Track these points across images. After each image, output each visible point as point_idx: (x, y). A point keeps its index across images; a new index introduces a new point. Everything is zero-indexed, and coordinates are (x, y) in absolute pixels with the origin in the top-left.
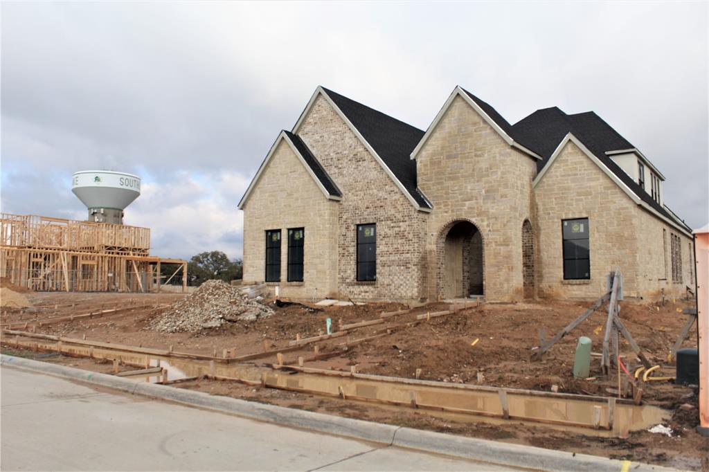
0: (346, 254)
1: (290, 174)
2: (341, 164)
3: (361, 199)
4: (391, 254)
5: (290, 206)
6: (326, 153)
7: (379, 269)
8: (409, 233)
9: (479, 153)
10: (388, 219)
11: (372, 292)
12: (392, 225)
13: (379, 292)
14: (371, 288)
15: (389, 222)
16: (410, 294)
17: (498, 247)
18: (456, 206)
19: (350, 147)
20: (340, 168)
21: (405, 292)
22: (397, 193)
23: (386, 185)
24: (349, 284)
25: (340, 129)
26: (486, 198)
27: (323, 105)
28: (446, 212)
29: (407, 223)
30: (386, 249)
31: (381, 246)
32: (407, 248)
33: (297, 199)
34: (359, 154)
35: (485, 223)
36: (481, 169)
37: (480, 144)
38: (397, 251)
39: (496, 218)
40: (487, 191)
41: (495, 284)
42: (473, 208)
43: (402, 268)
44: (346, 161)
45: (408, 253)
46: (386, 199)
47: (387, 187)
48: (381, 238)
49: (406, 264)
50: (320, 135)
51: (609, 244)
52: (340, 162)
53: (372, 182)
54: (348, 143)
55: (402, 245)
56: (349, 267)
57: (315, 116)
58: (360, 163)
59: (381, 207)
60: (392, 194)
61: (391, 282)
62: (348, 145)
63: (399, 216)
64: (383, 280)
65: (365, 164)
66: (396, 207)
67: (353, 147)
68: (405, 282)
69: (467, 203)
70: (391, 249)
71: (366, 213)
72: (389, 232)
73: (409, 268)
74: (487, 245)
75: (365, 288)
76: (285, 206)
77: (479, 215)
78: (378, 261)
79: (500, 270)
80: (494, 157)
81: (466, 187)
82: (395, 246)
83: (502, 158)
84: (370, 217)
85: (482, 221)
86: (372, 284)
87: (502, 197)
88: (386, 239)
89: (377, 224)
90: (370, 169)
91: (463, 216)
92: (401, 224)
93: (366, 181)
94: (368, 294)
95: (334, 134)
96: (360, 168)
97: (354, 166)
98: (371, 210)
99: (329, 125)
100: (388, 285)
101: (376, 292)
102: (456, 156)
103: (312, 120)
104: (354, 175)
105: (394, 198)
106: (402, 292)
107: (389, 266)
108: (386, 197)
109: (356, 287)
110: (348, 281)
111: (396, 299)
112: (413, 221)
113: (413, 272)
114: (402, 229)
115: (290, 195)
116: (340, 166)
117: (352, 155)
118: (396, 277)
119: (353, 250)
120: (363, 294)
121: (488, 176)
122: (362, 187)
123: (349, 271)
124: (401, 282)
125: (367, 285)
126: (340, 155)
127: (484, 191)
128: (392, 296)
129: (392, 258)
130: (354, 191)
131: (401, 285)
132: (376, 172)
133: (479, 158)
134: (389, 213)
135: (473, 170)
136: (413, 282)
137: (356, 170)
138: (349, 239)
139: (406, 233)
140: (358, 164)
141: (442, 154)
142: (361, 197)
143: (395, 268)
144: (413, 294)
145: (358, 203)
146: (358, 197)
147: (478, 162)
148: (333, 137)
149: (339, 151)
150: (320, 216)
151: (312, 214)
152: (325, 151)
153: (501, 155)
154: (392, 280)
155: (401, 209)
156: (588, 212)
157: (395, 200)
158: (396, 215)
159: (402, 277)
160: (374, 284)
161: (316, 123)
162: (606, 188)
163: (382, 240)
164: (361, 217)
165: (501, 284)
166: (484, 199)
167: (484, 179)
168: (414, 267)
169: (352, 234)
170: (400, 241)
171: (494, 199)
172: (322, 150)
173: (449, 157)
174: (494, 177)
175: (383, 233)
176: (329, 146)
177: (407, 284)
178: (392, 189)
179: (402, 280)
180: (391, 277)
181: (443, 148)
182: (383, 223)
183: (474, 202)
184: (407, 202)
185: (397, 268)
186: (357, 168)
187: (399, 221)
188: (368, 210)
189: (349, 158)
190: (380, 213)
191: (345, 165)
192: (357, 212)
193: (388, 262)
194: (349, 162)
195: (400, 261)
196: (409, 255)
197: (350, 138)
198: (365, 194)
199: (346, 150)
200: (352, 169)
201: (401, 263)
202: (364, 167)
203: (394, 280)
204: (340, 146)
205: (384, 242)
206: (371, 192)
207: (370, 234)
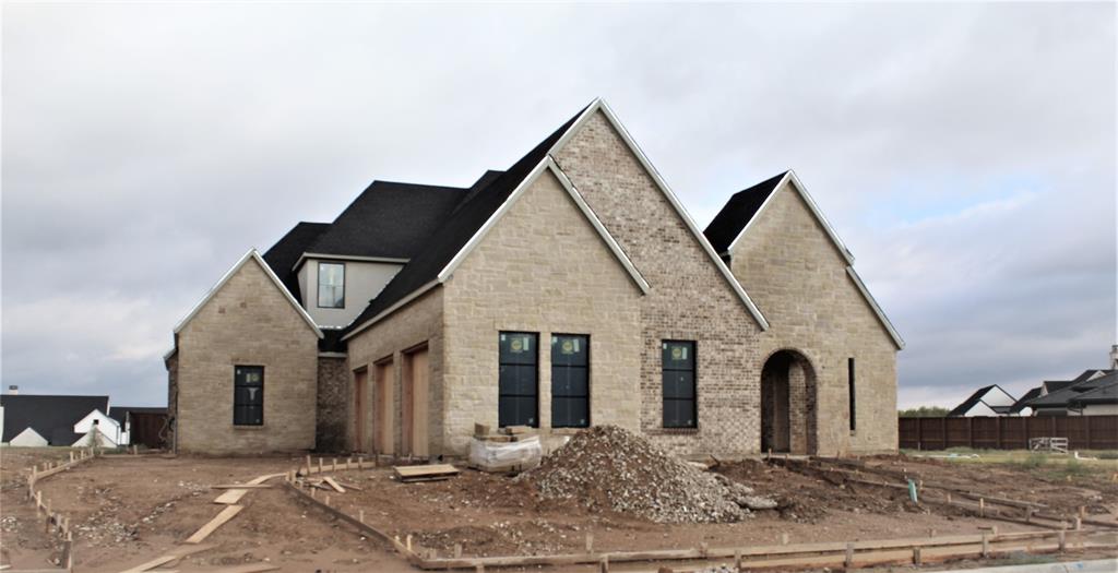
0: (648, 384)
1: (558, 237)
2: (637, 238)
3: (671, 301)
4: (721, 389)
5: (558, 293)
6: (608, 214)
7: (703, 411)
8: (747, 361)
9: (810, 265)
10: (716, 337)
11: (692, 445)
12: (722, 347)
13: (702, 445)
14: (690, 439)
15: (717, 342)
16: (749, 448)
17: (832, 389)
18: (782, 329)
19: (653, 215)
20: (635, 245)
21: (742, 444)
22: (729, 301)
23: (712, 287)
24: (654, 433)
25: (634, 181)
26: (819, 325)
27: (599, 131)
28: (771, 336)
29: (744, 346)
30: (714, 382)
31: (705, 378)
32: (745, 382)
33: (574, 284)
34: (667, 231)
35: (818, 357)
36: (812, 287)
37: (812, 254)
38: (730, 385)
39: (830, 353)
40: (819, 317)
41: (829, 435)
42: (803, 336)
43: (738, 410)
44: (645, 235)
45: (745, 389)
46: (713, 307)
47: (714, 290)
48: (706, 364)
49: (743, 405)
50: (594, 180)
51: (873, 391)
52: (634, 235)
53: (691, 278)
54: (649, 208)
56: (653, 405)
57: (582, 143)
58: (671, 244)
59: (705, 317)
60: (722, 302)
61: (721, 431)
62: (648, 212)
63: (733, 335)
64: (709, 427)
65: (678, 247)
66: (727, 322)
67: (657, 216)
68: (742, 431)
69: (797, 328)
70: (721, 383)
71: (679, 323)
72: (719, 357)
73: (748, 411)
74: (821, 385)
75: (681, 438)
76: (548, 291)
77: (809, 346)
78: (701, 399)
79: (833, 417)
80: (828, 275)
81: (795, 308)
82: (727, 378)
83: (836, 278)
84: (689, 330)
85: (815, 354)
86: (691, 433)
87: (836, 326)
88: (713, 367)
89: (700, 343)
90: (686, 256)
91: (792, 345)
92: (736, 347)
93: (680, 274)
94: (684, 448)
95: (621, 185)
96: (669, 252)
97: (659, 247)
98: (690, 320)
99: (612, 168)
100: (716, 435)
101: (698, 445)
102: (782, 263)
103: (576, 150)
104: (659, 261)
105: (725, 308)
106: (738, 444)
107: (719, 407)
108: (713, 304)
109: (665, 437)
110: (650, 427)
111: (729, 455)
112: (753, 345)
113: (754, 417)
114: (737, 354)
115: (559, 274)
116: (635, 242)
117: (655, 229)
118: (729, 423)
119: (658, 379)
120: (677, 448)
121: (821, 296)
122: (674, 284)
123: (652, 413)
124: (737, 431)
125: (683, 433)
127: (815, 317)
128: (723, 451)
129: (723, 395)
130: (659, 286)
131: (737, 434)
132: (695, 264)
133: (811, 273)
134: (718, 329)
135: (804, 286)
136: (753, 430)
137: (662, 254)
138: (652, 362)
139: (743, 361)
140: (666, 244)
141: (765, 256)
142: (672, 298)
143: (727, 410)
144: (753, 448)
145: (667, 306)
146: (667, 298)
147: (809, 277)
148: (620, 190)
150: (623, 319)
151: (606, 315)
152: (605, 210)
153: (835, 274)
154: (722, 427)
155: (734, 325)
156: (854, 353)
157: (727, 311)
158: (729, 332)
159: (737, 424)
160: (696, 433)
162: (871, 327)
163: (707, 367)
164: (673, 329)
165: (835, 435)
166: (816, 326)
167: (817, 300)
168: (754, 410)
169: (655, 355)
170: (734, 371)
171: (828, 327)
172: (600, 207)
173: (774, 262)
174: (828, 300)
175: (708, 357)
176: (612, 203)
177: (744, 434)
178: (722, 294)
179: (738, 427)
180: (721, 423)
181: (765, 248)
182: (709, 342)
183: (804, 327)
184: (743, 317)
185: (730, 410)
186: (664, 251)
187: (732, 342)
188: (685, 320)
189: (650, 232)
190: (705, 327)
191: (643, 241)
192: (665, 320)
193: (716, 401)
194: (651, 239)
195: (735, 399)
196: (747, 392)
197: (652, 200)
198: (678, 295)
199: (644, 217)
200: (656, 251)
201: (736, 403)
202: (677, 252)
203: (726, 427)
204: (634, 209)
205: (709, 371)
206: (688, 292)
207: (681, 356)
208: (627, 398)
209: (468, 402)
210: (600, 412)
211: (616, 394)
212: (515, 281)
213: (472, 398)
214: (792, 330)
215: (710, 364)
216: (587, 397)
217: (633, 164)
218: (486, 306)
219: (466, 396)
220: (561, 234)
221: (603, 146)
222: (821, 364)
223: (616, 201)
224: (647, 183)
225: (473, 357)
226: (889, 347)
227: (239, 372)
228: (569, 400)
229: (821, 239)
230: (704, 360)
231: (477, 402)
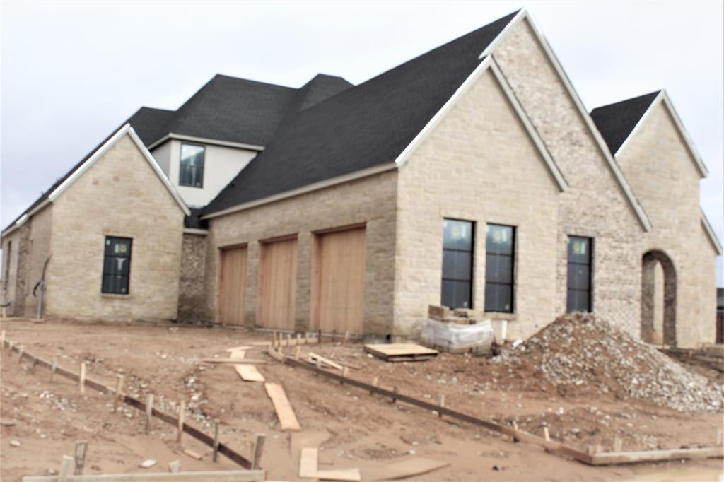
1: (494, 132)
2: (551, 140)
4: (612, 282)
5: (493, 185)
7: (597, 302)
8: (632, 259)
9: (675, 176)
10: (609, 235)
12: (614, 244)
15: (610, 240)
19: (563, 119)
22: (619, 203)
23: (607, 189)
25: (549, 87)
26: (680, 229)
27: (523, 38)
29: (630, 244)
30: (607, 276)
31: (599, 272)
32: (630, 277)
33: (506, 178)
34: (574, 135)
35: (678, 258)
36: (675, 195)
37: (676, 166)
38: (619, 280)
40: (681, 222)
41: (684, 328)
42: (668, 238)
43: (624, 302)
44: (557, 138)
45: (630, 284)
46: (607, 208)
47: (609, 192)
48: (600, 259)
49: (628, 298)
53: (591, 180)
54: (560, 112)
55: (625, 272)
57: (509, 48)
58: (576, 148)
59: (602, 217)
60: (615, 203)
62: (560, 116)
63: (622, 234)
65: (583, 151)
66: (618, 222)
67: (566, 121)
68: (626, 321)
69: (663, 231)
70: (612, 277)
71: (582, 221)
72: (611, 253)
73: (631, 303)
74: (680, 283)
76: (485, 183)
77: (672, 247)
78: (596, 291)
79: (688, 312)
80: (688, 185)
81: (662, 213)
82: (617, 273)
83: (694, 189)
84: (589, 228)
85: (676, 255)
87: (693, 231)
88: (606, 262)
89: (596, 239)
90: (588, 160)
91: (659, 246)
92: (624, 245)
93: (583, 176)
95: (539, 89)
96: (575, 155)
97: (567, 150)
98: (589, 219)
99: (532, 73)
102: (654, 172)
103: (504, 53)
104: (567, 163)
105: (617, 209)
107: (610, 299)
108: (607, 205)
113: (636, 309)
114: (625, 252)
115: (494, 167)
117: (565, 133)
118: (617, 314)
119: (564, 270)
122: (578, 184)
124: (623, 321)
126: (548, 126)
127: (677, 221)
129: (614, 288)
131: (623, 325)
133: (675, 182)
134: (611, 228)
135: (669, 194)
136: (635, 321)
137: (569, 156)
138: (561, 254)
139: (629, 258)
140: (573, 147)
141: (641, 164)
143: (615, 302)
147: (673, 186)
148: (538, 95)
149: (547, 119)
150: (544, 213)
151: (531, 209)
154: (612, 318)
155: (623, 225)
157: (618, 212)
158: (619, 231)
159: (623, 315)
161: (511, 61)
163: (602, 262)
164: (577, 226)
165: (690, 328)
166: (677, 230)
167: (678, 207)
168: (636, 303)
169: (563, 248)
170: (622, 267)
171: (686, 231)
173: (648, 171)
175: (603, 253)
177: (629, 324)
178: (615, 196)
179: (623, 318)
180: (611, 314)
181: (641, 158)
182: (604, 239)
183: (668, 231)
184: (631, 218)
185: (618, 302)
186: (571, 153)
187: (621, 241)
188: (586, 218)
189: (561, 135)
190: (601, 225)
191: (555, 143)
192: (571, 216)
193: (608, 293)
194: (561, 142)
195: (623, 293)
196: (631, 287)
197: (563, 106)
198: (581, 194)
199: (556, 121)
200: (565, 153)
201: (623, 296)
202: (581, 155)
203: (615, 317)
204: (549, 113)
205: (603, 266)
206: (589, 192)
207: (580, 251)
208: (546, 287)
209: (416, 284)
210: (523, 299)
211: (537, 282)
212: (458, 171)
213: (419, 281)
214: (659, 232)
215: (604, 259)
216: (512, 284)
217: (549, 71)
218: (432, 192)
219: (415, 279)
220: (496, 130)
221: (526, 52)
222: (681, 264)
223: (535, 104)
224: (559, 90)
225: (421, 241)
226: (711, 252)
227: (108, 242)
228: (497, 286)
229: (682, 153)
230: (600, 255)
231: (423, 284)
